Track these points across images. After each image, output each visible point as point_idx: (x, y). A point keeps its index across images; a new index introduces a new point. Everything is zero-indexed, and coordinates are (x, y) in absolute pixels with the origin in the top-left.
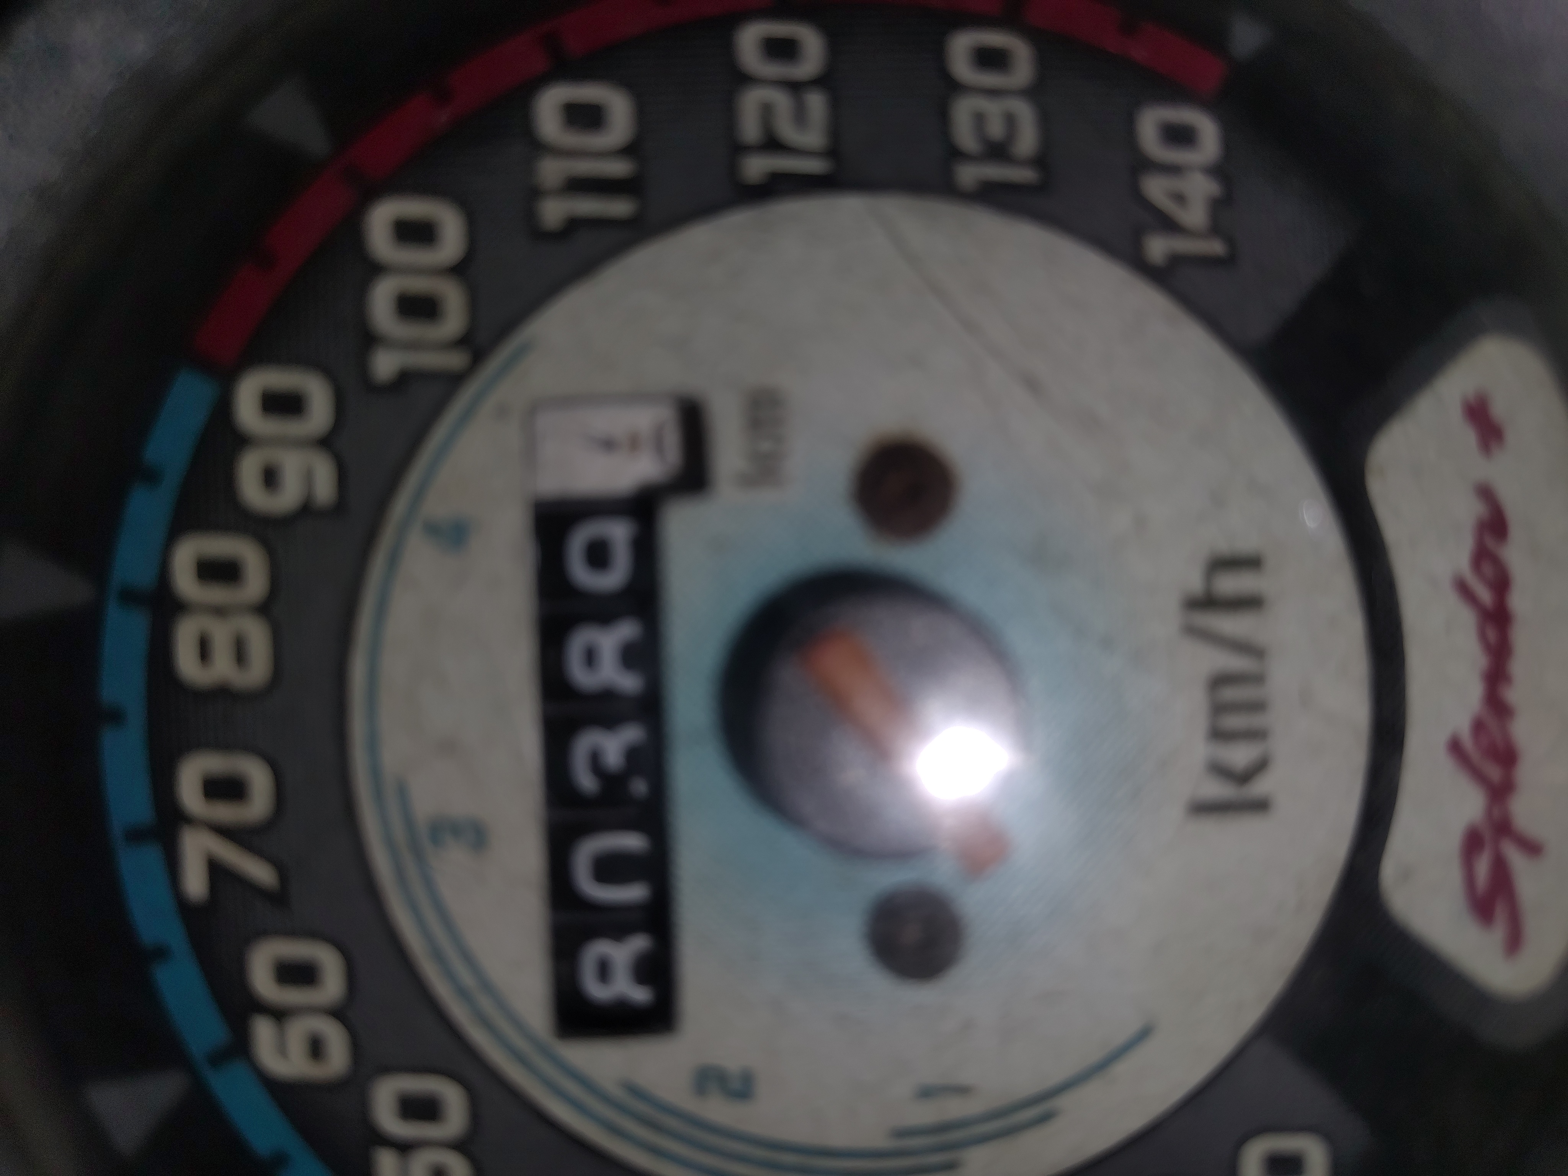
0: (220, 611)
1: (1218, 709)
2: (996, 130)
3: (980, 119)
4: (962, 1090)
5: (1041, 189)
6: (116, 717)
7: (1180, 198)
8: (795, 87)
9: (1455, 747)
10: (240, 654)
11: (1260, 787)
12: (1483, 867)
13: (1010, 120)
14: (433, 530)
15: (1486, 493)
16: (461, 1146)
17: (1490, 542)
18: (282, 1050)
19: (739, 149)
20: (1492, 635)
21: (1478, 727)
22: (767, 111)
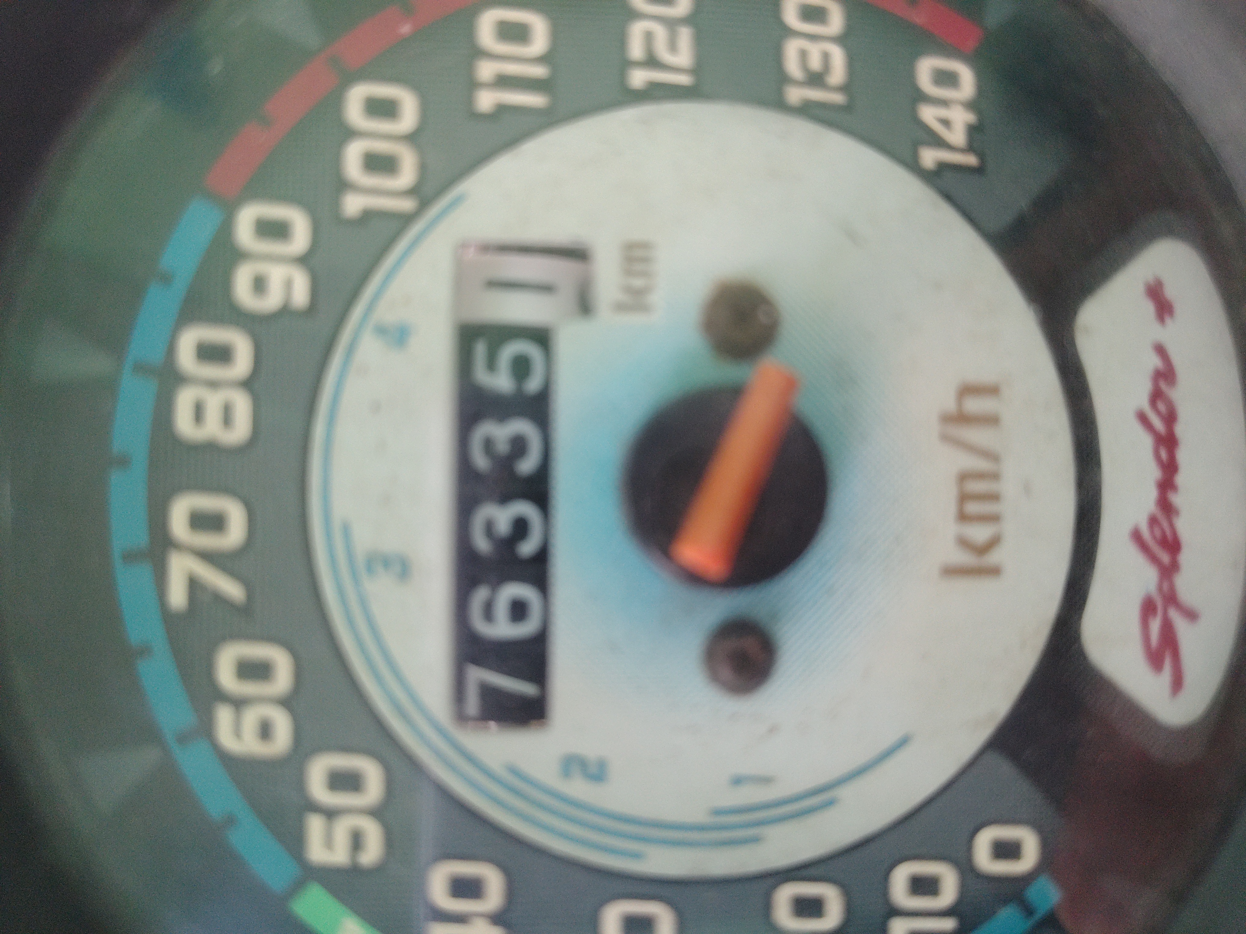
0: (213, 384)
1: (964, 498)
2: (815, 63)
3: (803, 55)
4: (766, 780)
5: (847, 108)
6: (123, 462)
7: (946, 123)
8: (671, 24)
9: (1137, 536)
10: (227, 418)
11: (994, 558)
12: (1155, 626)
13: (826, 57)
14: (381, 331)
15: (1161, 350)
16: (376, 813)
17: (1163, 386)
18: (237, 733)
19: (627, 64)
20: (1164, 454)
21: (1153, 521)
22: (649, 37)
